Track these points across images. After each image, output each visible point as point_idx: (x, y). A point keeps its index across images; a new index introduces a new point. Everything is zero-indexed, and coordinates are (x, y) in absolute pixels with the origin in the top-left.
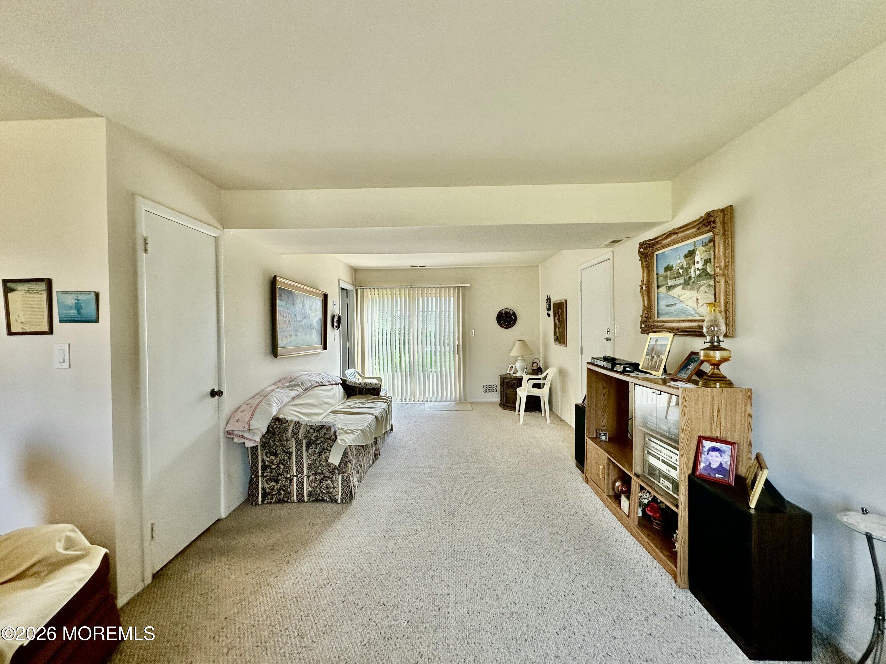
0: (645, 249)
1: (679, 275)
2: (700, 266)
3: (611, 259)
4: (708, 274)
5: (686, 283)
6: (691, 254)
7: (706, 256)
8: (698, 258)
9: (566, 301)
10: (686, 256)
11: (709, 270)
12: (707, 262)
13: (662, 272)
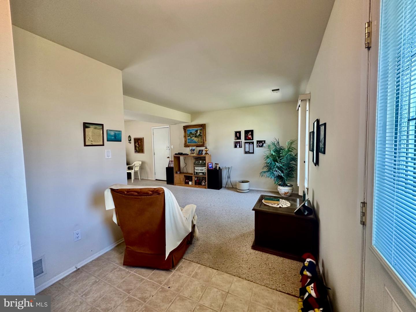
0: (185, 128)
1: (194, 135)
2: (199, 133)
3: (169, 127)
4: (200, 135)
5: (195, 137)
6: (197, 131)
7: (200, 132)
8: (198, 132)
9: (143, 138)
10: (195, 131)
11: (201, 134)
12: (200, 133)
13: (189, 133)
